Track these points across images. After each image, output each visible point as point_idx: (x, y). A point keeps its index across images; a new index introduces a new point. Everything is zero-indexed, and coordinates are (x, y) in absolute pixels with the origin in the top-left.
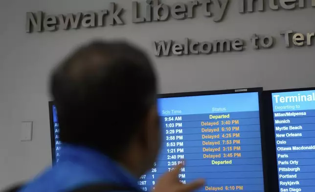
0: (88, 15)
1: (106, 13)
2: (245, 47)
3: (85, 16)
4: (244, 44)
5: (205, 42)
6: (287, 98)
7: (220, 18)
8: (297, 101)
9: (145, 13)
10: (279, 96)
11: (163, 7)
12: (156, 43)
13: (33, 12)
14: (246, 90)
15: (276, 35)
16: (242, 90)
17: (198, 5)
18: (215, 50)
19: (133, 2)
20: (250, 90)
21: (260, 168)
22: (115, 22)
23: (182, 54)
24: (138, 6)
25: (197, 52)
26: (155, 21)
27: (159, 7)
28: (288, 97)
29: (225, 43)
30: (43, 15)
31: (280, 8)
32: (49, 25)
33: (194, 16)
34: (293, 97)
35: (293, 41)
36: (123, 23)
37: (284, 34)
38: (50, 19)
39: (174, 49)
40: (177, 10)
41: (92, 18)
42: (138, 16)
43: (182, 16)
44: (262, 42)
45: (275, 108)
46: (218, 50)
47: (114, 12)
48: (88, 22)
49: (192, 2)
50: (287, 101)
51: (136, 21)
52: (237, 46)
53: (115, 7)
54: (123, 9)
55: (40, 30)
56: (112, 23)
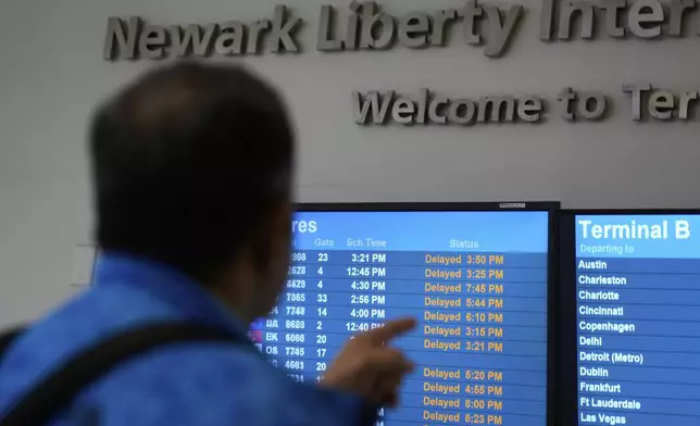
0: (231, 30)
1: (266, 26)
2: (546, 115)
3: (224, 31)
4: (544, 109)
5: (463, 100)
6: (607, 228)
7: (499, 48)
8: (628, 236)
9: (344, 30)
10: (590, 222)
11: (382, 20)
12: (360, 95)
13: (123, 19)
14: (524, 206)
15: (615, 92)
16: (515, 205)
17: (456, 18)
18: (481, 117)
19: (323, 7)
20: (532, 207)
21: (542, 380)
22: (281, 48)
23: (413, 123)
24: (331, 14)
25: (443, 119)
26: (364, 49)
27: (375, 18)
28: (610, 226)
29: (503, 105)
30: (140, 24)
31: (627, 35)
32: (151, 47)
33: (444, 42)
34: (621, 228)
35: (650, 109)
36: (299, 50)
37: (631, 92)
38: (153, 35)
39: (396, 110)
40: (413, 28)
41: (237, 37)
42: (330, 37)
43: (421, 40)
44: (581, 107)
45: (582, 249)
46: (487, 119)
47: (282, 26)
48: (227, 43)
49: (444, 12)
50: (606, 236)
51: (325, 47)
52: (527, 112)
53: (286, 14)
54: (300, 20)
55: (131, 55)
56: (276, 49)
